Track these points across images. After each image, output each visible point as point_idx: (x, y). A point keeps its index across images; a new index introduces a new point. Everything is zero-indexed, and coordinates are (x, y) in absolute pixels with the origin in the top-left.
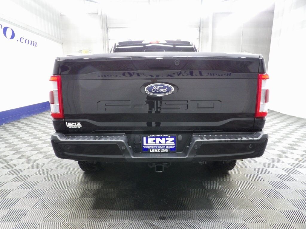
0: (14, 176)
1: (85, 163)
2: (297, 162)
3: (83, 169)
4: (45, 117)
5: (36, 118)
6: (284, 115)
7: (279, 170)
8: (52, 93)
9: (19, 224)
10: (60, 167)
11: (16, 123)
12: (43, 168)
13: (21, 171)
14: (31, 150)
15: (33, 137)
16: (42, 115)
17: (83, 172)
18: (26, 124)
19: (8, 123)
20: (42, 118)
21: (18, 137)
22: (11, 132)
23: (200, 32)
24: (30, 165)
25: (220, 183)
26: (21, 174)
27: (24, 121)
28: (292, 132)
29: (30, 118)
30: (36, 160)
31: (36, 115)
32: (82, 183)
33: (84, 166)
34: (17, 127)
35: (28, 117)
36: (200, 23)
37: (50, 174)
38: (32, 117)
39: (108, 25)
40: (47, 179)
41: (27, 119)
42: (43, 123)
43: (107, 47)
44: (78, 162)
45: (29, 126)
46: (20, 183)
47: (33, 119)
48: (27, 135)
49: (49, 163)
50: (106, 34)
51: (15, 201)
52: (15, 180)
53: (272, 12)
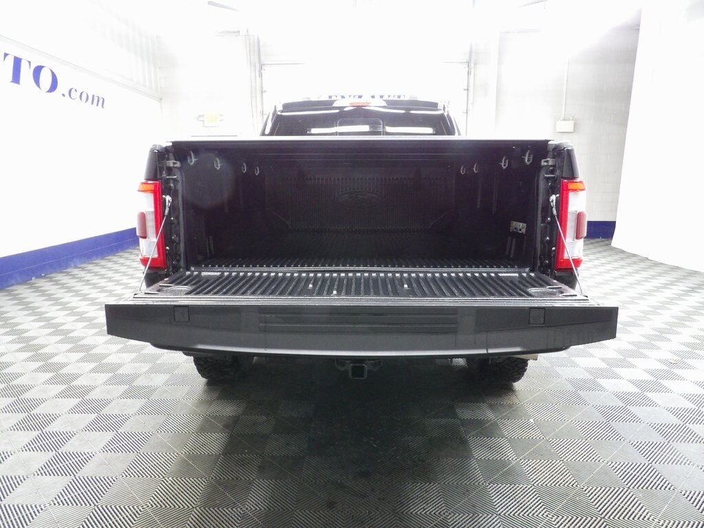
0: (61, 388)
1: (207, 361)
2: (664, 367)
3: (203, 376)
4: (122, 264)
5: (103, 267)
6: (657, 264)
7: (622, 383)
8: (143, 217)
9: (75, 480)
10: (156, 369)
11: (59, 277)
12: (120, 371)
13: (76, 377)
14: (94, 335)
15: (97, 307)
16: (115, 259)
17: (204, 380)
18: (80, 279)
19: (42, 277)
20: (116, 267)
21: (64, 306)
22: (49, 295)
23: (469, 73)
24: (92, 365)
25: (491, 407)
26: (76, 383)
27: (75, 271)
28: (667, 303)
29: (90, 267)
30: (106, 356)
31: (103, 258)
32: (202, 402)
33: (205, 369)
34: (63, 286)
35: (85, 263)
36: (471, 52)
37: (135, 384)
38: (94, 263)
39: (263, 58)
40: (130, 394)
41: (83, 269)
42: (117, 277)
43: (259, 109)
44: (194, 360)
45: (87, 282)
46: (74, 402)
47: (96, 269)
48: (83, 302)
49: (133, 361)
50: (258, 79)
51: (67, 437)
52: (62, 395)
53: (635, 29)
